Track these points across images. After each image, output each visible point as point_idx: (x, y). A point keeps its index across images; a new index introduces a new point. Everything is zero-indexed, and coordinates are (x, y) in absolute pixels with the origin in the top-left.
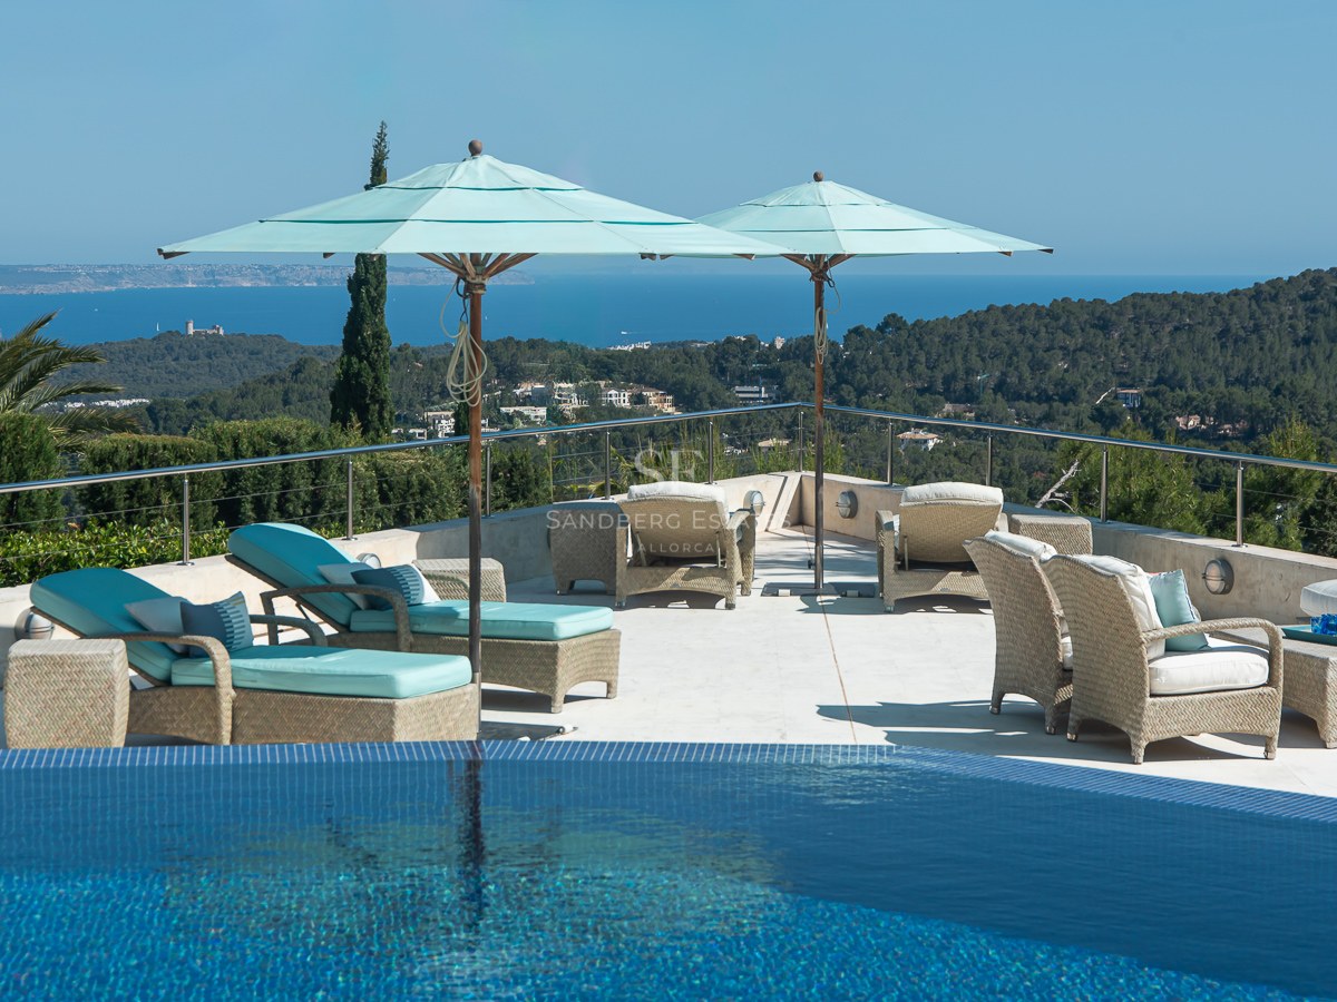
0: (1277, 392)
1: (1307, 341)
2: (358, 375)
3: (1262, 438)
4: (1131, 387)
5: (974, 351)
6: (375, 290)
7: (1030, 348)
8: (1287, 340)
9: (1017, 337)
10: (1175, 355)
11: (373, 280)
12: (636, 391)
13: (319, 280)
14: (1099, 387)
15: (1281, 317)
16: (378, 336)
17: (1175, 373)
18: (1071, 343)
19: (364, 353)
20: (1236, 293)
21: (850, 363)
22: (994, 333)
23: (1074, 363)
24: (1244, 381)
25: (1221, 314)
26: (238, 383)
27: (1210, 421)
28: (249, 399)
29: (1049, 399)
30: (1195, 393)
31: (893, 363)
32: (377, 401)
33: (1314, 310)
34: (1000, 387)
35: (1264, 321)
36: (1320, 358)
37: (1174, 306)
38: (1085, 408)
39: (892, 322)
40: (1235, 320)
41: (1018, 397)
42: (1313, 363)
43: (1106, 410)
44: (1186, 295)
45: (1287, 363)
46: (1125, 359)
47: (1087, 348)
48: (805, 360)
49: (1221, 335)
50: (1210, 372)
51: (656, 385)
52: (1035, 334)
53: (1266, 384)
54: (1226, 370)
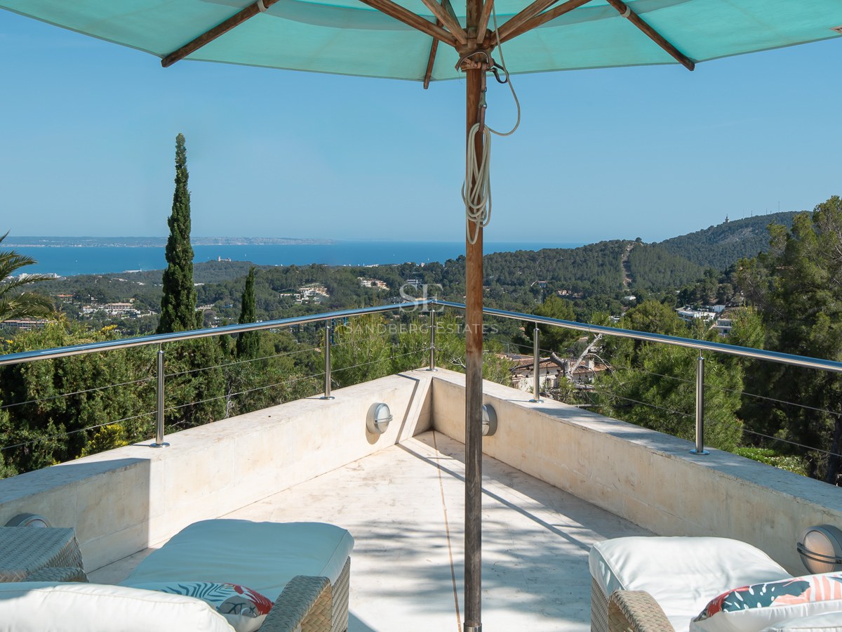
0: (593, 282)
1: (602, 265)
2: (174, 273)
3: (589, 298)
4: (543, 280)
5: (489, 268)
6: (184, 225)
7: (508, 267)
8: (595, 264)
9: (504, 263)
10: (557, 270)
11: (182, 219)
12: (373, 281)
13: (265, 243)
14: (532, 280)
15: (593, 257)
16: (185, 251)
17: (558, 275)
18: (522, 265)
19: (177, 261)
20: (578, 249)
21: (447, 272)
22: (496, 262)
23: (524, 272)
24: (581, 278)
25: (573, 256)
26: (235, 278)
27: (570, 292)
28: (238, 283)
29: (515, 285)
30: (565, 283)
32: (186, 289)
33: (605, 255)
34: (498, 280)
35: (588, 258)
36: (607, 271)
37: (557, 253)
38: (527, 288)
40: (578, 258)
41: (504, 284)
43: (535, 288)
44: (561, 249)
45: (595, 273)
46: (541, 271)
47: (528, 267)
48: (432, 271)
49: (573, 263)
50: (570, 275)
51: (380, 279)
52: (510, 262)
53: (589, 280)
54: (575, 275)
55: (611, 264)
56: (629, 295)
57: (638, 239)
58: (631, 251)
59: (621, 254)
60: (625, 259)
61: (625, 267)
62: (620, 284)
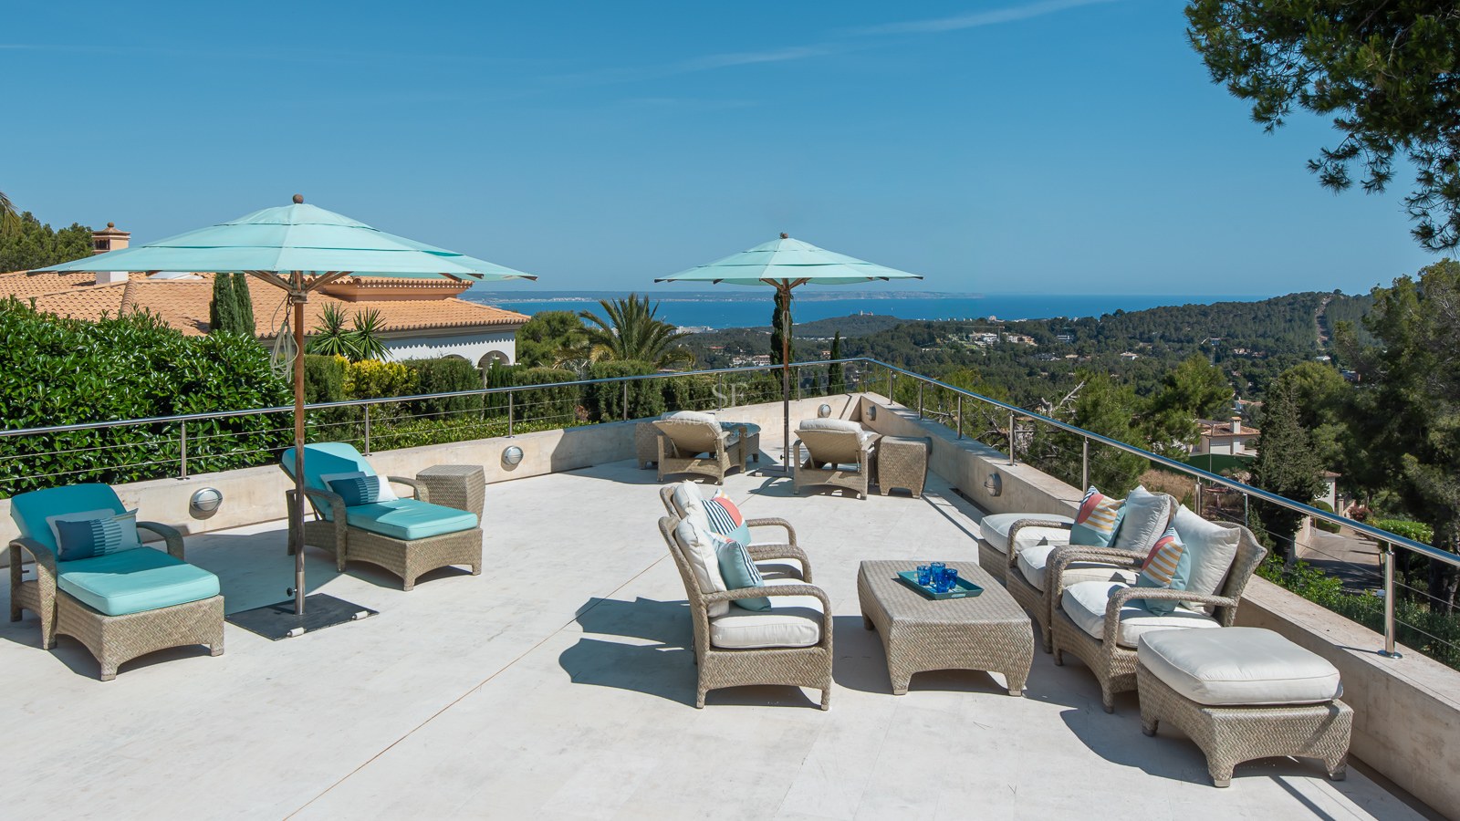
0: (1277, 340)
1: (1290, 321)
3: (1270, 358)
4: (1216, 337)
5: (1152, 323)
7: (1174, 322)
8: (1282, 320)
9: (1169, 318)
10: (1234, 326)
12: (1020, 337)
14: (1203, 338)
15: (1279, 312)
17: (1234, 332)
18: (1191, 321)
20: (1260, 302)
21: (1103, 327)
23: (1193, 328)
24: (1263, 336)
25: (1254, 310)
26: (876, 333)
27: (1249, 351)
28: (880, 338)
29: (1182, 342)
30: (1242, 340)
31: (1119, 327)
33: (1293, 309)
34: (1162, 337)
35: (1272, 313)
36: (1296, 328)
37: (1234, 307)
38: (1196, 345)
39: (1119, 312)
40: (1259, 313)
41: (1169, 341)
42: (1293, 329)
43: (1205, 346)
44: (1239, 303)
45: (1281, 329)
46: (1213, 327)
47: (1198, 323)
48: (1085, 326)
49: (1254, 318)
50: (1249, 332)
51: (1028, 335)
52: (1177, 317)
53: (1273, 337)
54: (1256, 332)
55: (1302, 320)
56: (1323, 355)
57: (1337, 292)
58: (1327, 305)
59: (1315, 308)
60: (1320, 313)
61: (1320, 323)
62: (1313, 342)
